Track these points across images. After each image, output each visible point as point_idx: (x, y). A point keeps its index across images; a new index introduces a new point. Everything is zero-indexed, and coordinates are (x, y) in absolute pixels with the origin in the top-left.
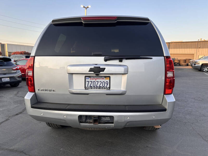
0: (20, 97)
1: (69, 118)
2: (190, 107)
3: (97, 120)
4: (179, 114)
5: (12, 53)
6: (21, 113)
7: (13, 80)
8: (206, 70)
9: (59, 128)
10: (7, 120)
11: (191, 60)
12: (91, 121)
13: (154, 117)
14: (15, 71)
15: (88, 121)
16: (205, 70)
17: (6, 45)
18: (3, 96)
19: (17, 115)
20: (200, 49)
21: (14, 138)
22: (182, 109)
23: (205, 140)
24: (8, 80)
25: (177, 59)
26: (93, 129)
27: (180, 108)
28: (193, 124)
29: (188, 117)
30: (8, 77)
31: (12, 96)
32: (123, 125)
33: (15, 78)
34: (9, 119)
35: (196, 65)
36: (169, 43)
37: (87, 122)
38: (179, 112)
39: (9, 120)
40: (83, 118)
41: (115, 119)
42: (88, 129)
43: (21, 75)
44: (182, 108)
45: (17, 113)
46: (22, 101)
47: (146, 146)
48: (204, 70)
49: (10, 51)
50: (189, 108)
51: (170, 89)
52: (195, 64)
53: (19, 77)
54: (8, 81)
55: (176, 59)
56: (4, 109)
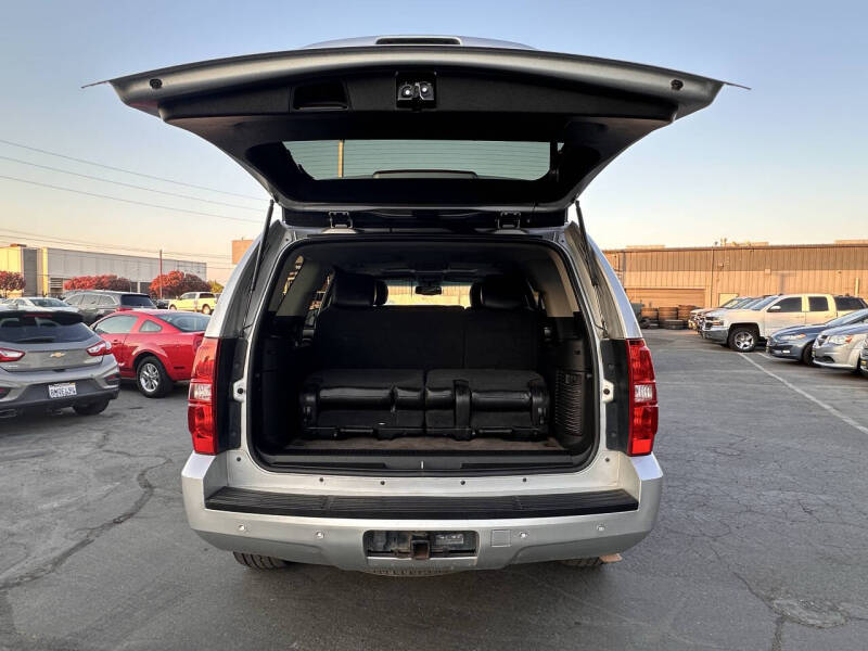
0: (118, 452)
1: (333, 539)
2: (705, 481)
3: (424, 544)
4: (671, 507)
5: (64, 282)
6: (130, 515)
7: (88, 392)
8: (745, 346)
9: (275, 568)
10: (83, 544)
11: (694, 308)
12: (404, 548)
13: (601, 529)
14: (98, 359)
15: (394, 547)
16: (742, 344)
17: (45, 251)
18: (54, 452)
19: (117, 522)
20: (721, 273)
21: (119, 609)
22: (677, 486)
23: (757, 596)
24: (69, 390)
25: (650, 305)
26: (407, 574)
27: (670, 484)
28: (715, 540)
29: (698, 515)
30: (71, 382)
31: (84, 450)
32: (506, 559)
33: (98, 385)
34: (91, 538)
35: (713, 329)
36: (622, 251)
37: (391, 553)
38: (670, 501)
39: (90, 543)
40: (376, 537)
41: (483, 541)
42: (391, 574)
43: (117, 371)
44: (676, 483)
45: (115, 516)
46: (128, 469)
47: (576, 623)
48: (739, 343)
49: (58, 274)
50: (699, 484)
51: (646, 438)
52: (709, 325)
53: (108, 380)
54: (72, 393)
55: (647, 306)
56: (65, 501)
